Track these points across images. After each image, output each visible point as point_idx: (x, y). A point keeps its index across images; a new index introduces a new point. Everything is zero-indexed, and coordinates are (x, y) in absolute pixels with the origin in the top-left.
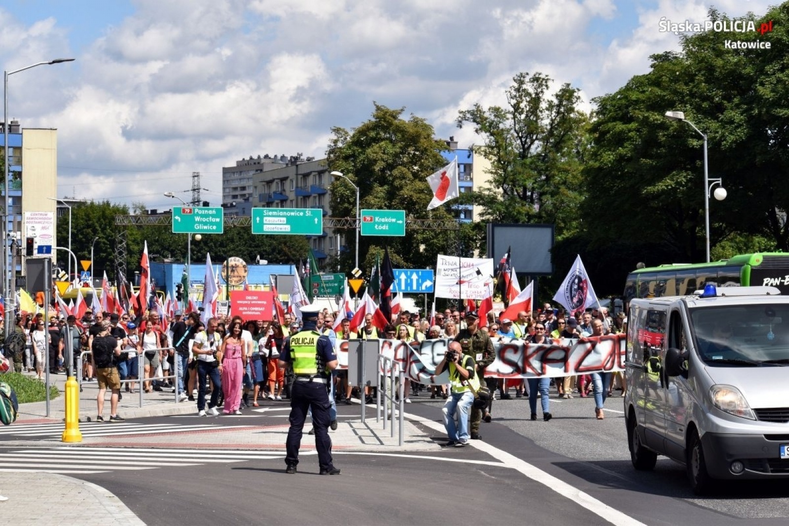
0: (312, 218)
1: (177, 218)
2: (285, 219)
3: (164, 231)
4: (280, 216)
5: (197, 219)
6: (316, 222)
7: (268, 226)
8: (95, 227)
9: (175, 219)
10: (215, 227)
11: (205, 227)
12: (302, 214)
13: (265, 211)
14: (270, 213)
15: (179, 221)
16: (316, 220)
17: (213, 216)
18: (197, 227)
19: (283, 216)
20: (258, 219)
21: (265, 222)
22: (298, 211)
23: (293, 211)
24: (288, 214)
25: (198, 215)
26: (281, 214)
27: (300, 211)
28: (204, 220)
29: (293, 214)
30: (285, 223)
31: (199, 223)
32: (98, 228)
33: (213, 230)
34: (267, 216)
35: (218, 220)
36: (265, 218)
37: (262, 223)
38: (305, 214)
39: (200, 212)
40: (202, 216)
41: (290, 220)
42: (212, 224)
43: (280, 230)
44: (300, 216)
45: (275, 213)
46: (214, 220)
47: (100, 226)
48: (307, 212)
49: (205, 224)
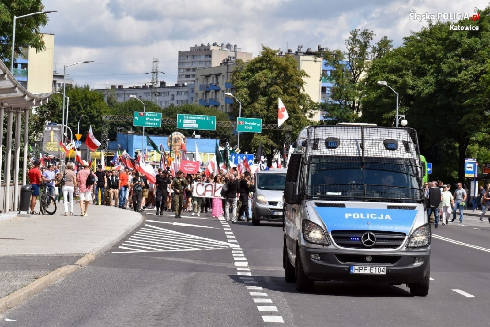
0: (210, 121)
1: (136, 118)
2: (195, 121)
3: (128, 111)
4: (192, 119)
5: (147, 119)
6: (212, 123)
7: (186, 124)
9: (135, 119)
10: (156, 124)
11: (151, 124)
12: (204, 118)
13: (184, 116)
14: (187, 117)
15: (138, 119)
16: (212, 122)
17: (156, 118)
18: (147, 123)
19: (194, 119)
20: (180, 120)
21: (184, 122)
22: (202, 117)
23: (200, 117)
24: (197, 118)
25: (147, 117)
26: (193, 118)
27: (204, 117)
28: (151, 119)
29: (199, 118)
30: (195, 123)
31: (148, 121)
32: (81, 106)
33: (156, 126)
34: (185, 119)
35: (158, 120)
36: (184, 120)
37: (182, 123)
38: (206, 118)
39: (149, 115)
40: (150, 117)
41: (198, 122)
42: (155, 122)
43: (192, 127)
44: (204, 120)
45: (190, 117)
46: (156, 120)
47: (83, 105)
48: (207, 118)
49: (152, 122)
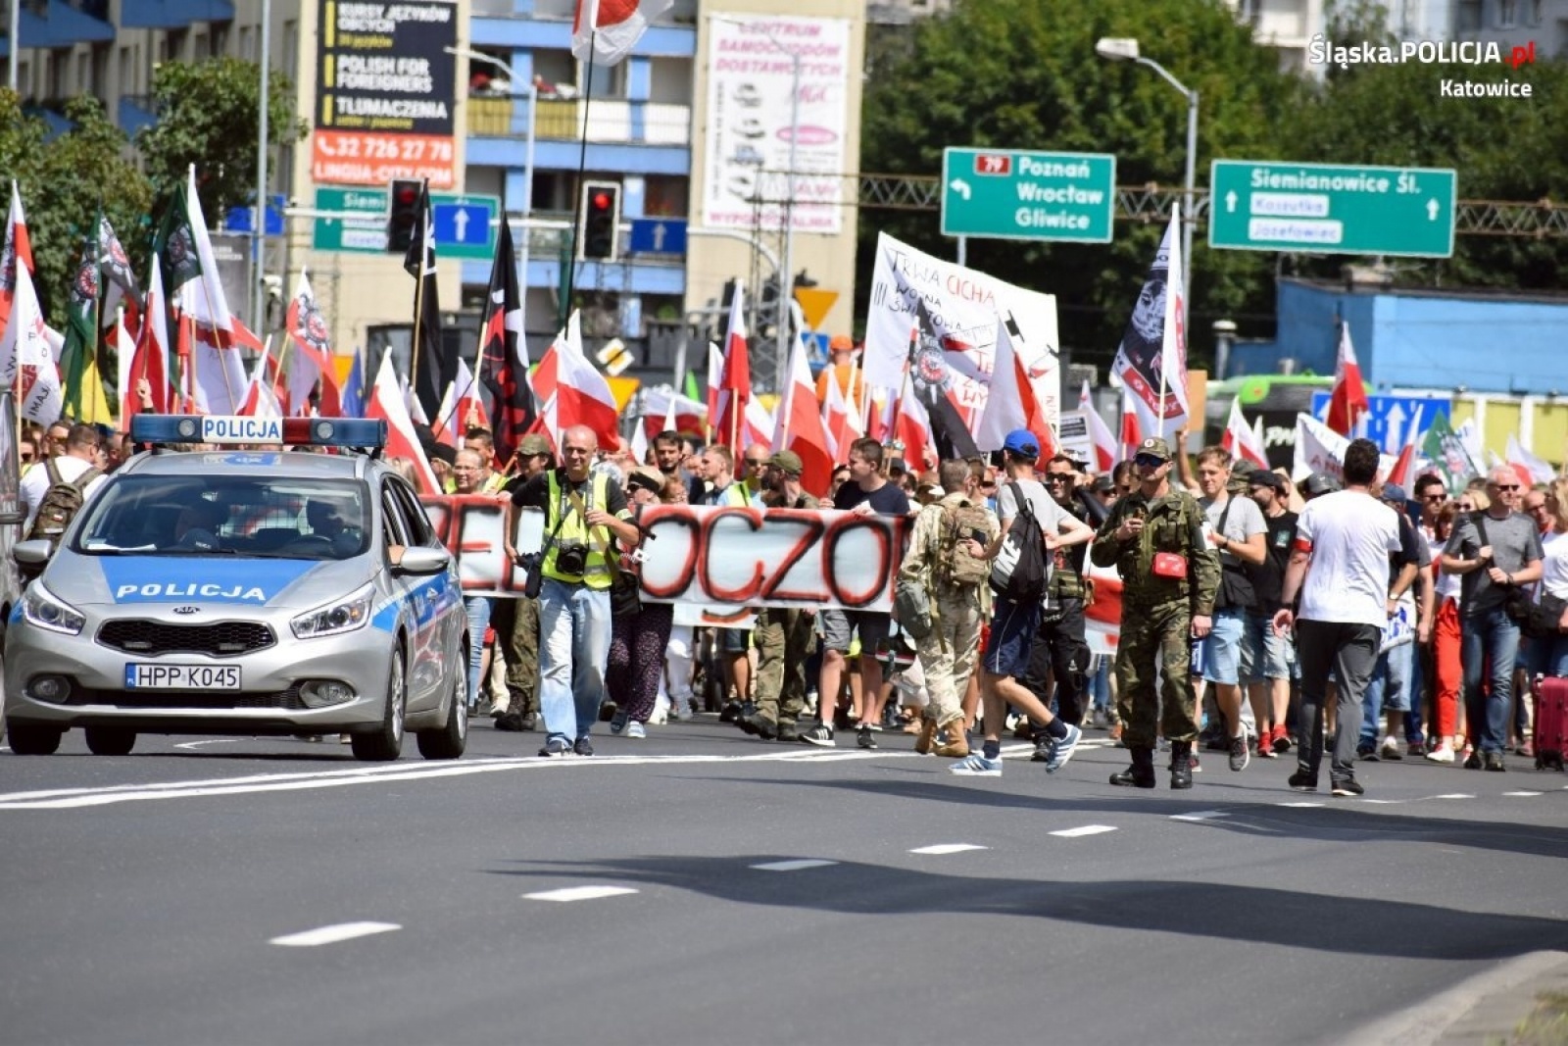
0: (1417, 202)
1: (958, 185)
2: (1324, 201)
4: (1306, 191)
5: (1026, 191)
6: (1432, 216)
7: (1264, 222)
8: (1054, 96)
9: (950, 190)
10: (1083, 222)
11: (1053, 221)
12: (1383, 185)
13: (1256, 173)
14: (1275, 181)
15: (967, 194)
16: (1433, 207)
17: (1080, 183)
18: (1024, 218)
19: (1317, 192)
20: (1231, 199)
21: (1254, 209)
22: (1369, 174)
23: (1355, 174)
24: (1338, 184)
25: (1028, 177)
26: (1312, 182)
27: (1378, 175)
28: (1050, 195)
29: (1351, 184)
30: (1325, 212)
31: (1033, 205)
33: (1078, 232)
34: (1262, 189)
35: (1096, 197)
36: (1255, 197)
37: (1244, 212)
38: (1394, 183)
39: (1037, 169)
40: (1044, 182)
41: (1341, 205)
42: (1074, 209)
44: (1377, 193)
45: (1290, 180)
46: (1083, 197)
48: (1402, 179)
49: (1053, 208)
